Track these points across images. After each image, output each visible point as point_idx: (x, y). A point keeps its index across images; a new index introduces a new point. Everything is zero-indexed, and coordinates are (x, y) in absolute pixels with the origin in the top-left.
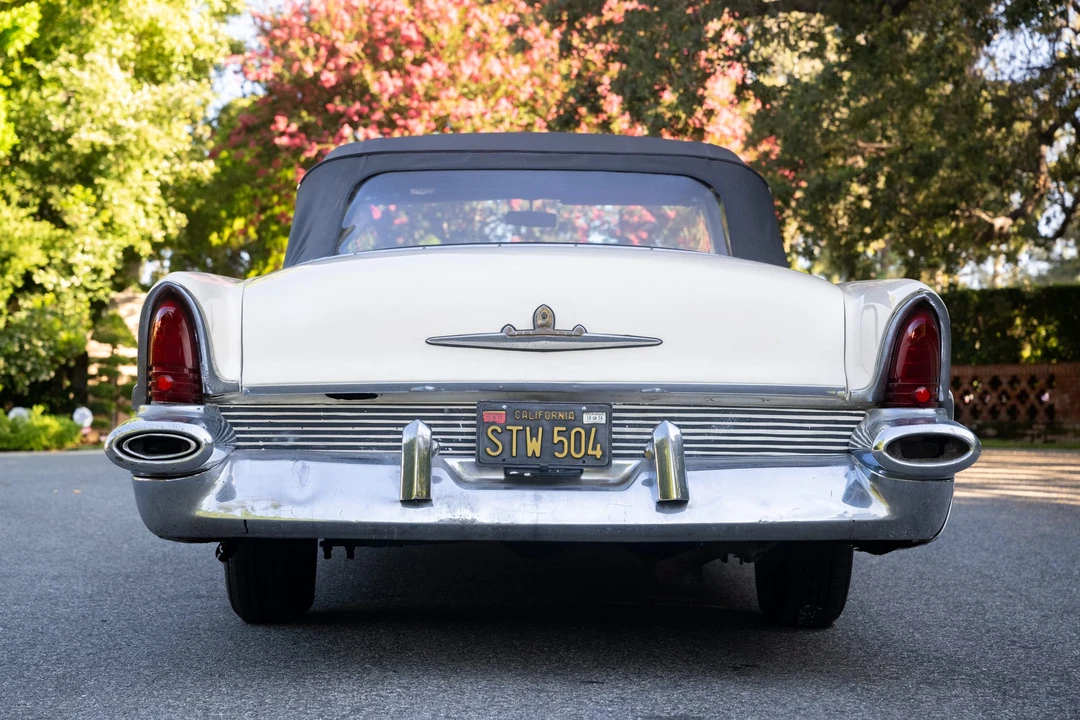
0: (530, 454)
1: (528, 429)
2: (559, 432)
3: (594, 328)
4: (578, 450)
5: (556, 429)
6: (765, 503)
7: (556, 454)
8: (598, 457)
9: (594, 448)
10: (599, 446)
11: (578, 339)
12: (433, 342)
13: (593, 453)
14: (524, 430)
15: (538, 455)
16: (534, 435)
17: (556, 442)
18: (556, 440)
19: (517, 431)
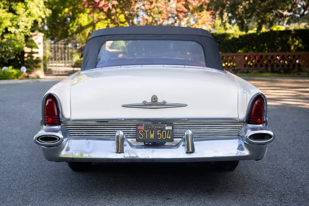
0: (151, 138)
1: (150, 131)
2: (159, 132)
3: (169, 102)
4: (164, 137)
5: (158, 131)
6: (216, 152)
7: (158, 138)
8: (170, 139)
9: (169, 136)
10: (170, 136)
11: (164, 105)
12: (124, 106)
13: (168, 138)
14: (149, 131)
15: (153, 138)
16: (152, 133)
17: (158, 135)
18: (158, 134)
19: (147, 132)
